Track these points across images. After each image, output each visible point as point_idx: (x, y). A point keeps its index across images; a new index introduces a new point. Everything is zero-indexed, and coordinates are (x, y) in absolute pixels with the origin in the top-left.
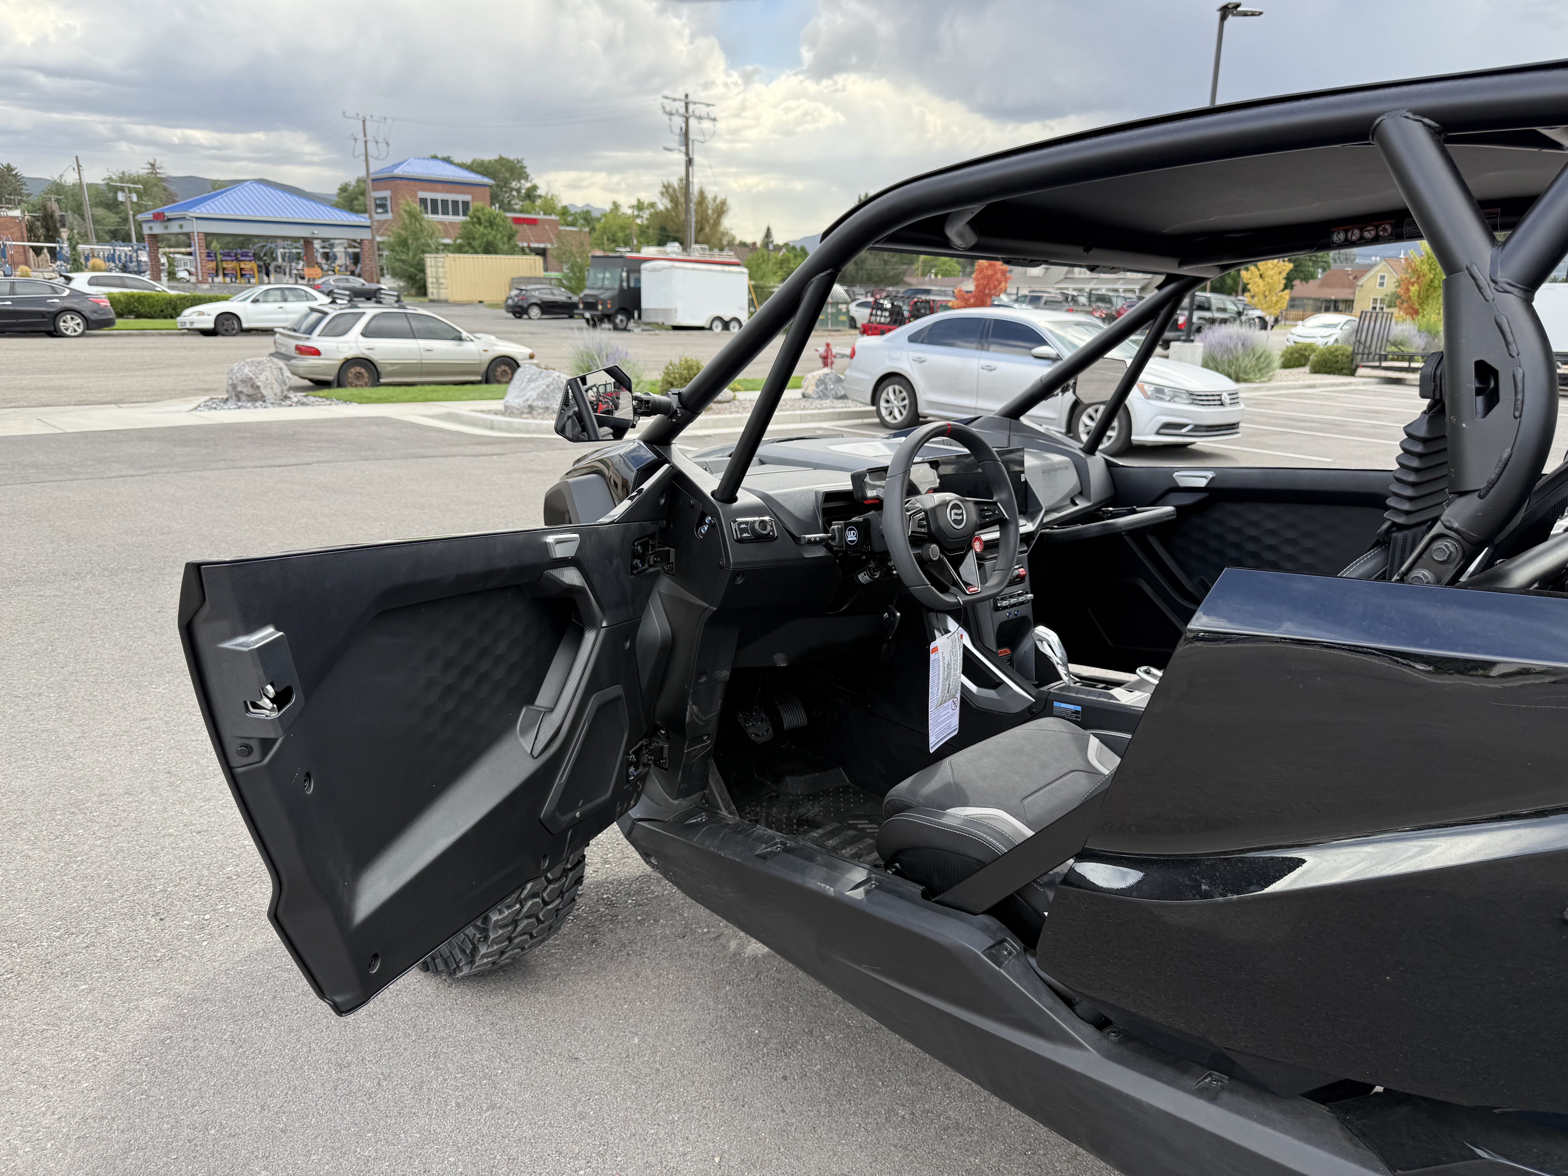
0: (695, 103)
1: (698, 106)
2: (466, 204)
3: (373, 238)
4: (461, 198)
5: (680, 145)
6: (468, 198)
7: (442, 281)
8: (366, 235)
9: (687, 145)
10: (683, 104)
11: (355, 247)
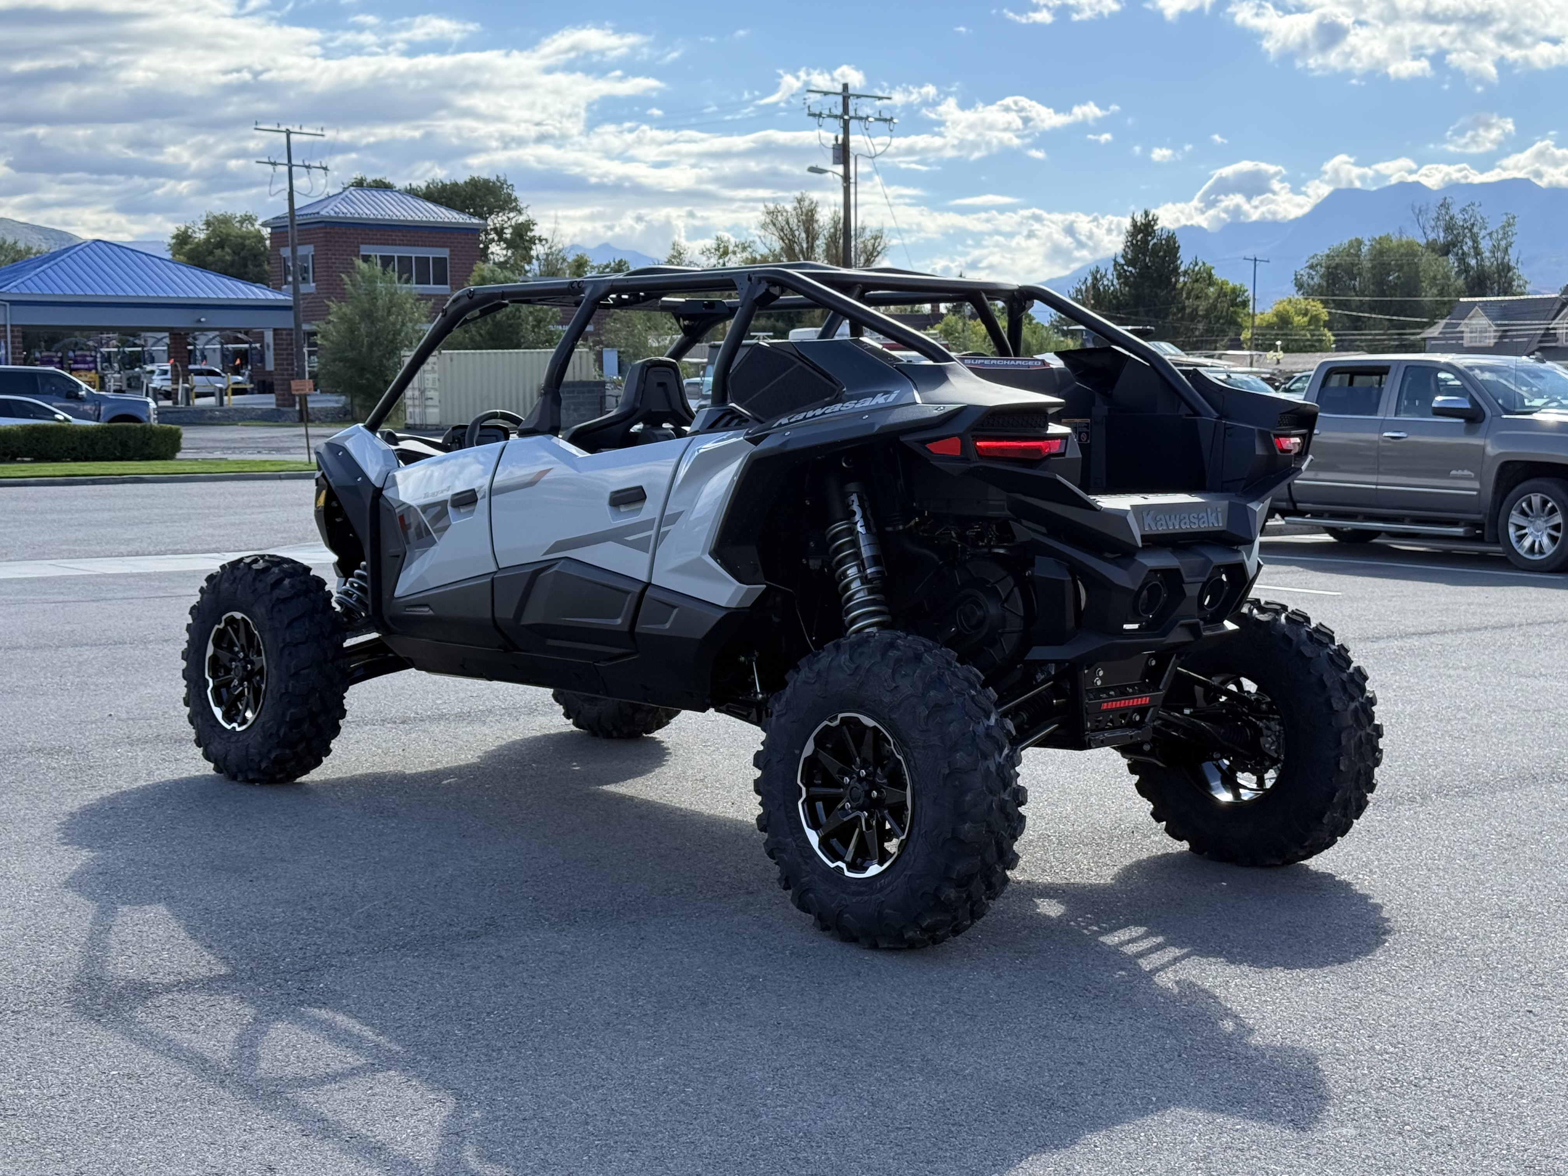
0: (858, 96)
1: (863, 99)
2: (440, 262)
3: (298, 326)
4: (431, 253)
5: (835, 163)
6: (444, 253)
7: (430, 394)
8: (286, 321)
9: (846, 163)
10: (840, 99)
11: (238, 341)
